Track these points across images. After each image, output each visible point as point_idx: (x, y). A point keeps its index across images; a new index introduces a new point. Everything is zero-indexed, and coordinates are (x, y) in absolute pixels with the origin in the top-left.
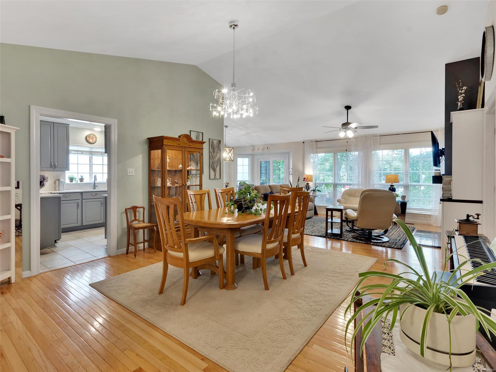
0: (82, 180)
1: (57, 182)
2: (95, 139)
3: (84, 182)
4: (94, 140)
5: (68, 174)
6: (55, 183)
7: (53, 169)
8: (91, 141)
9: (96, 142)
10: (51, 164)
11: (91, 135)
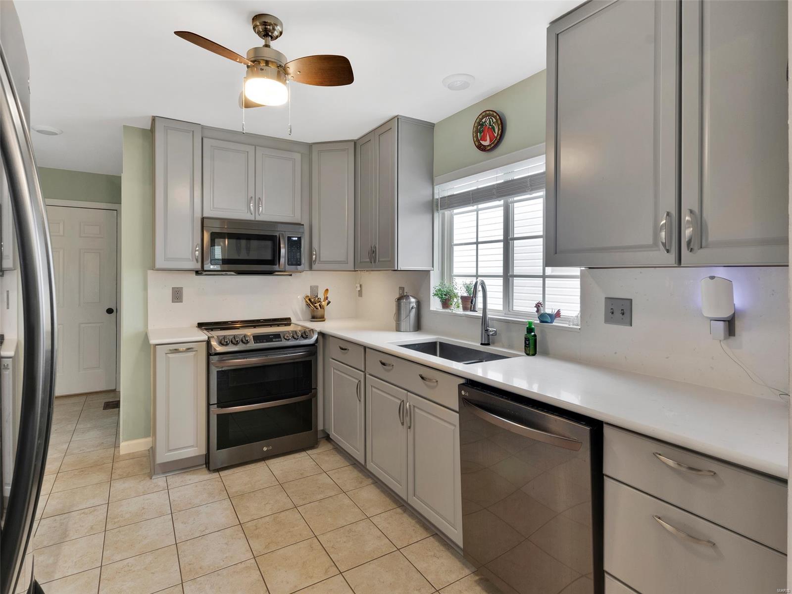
2: (497, 130)
8: (486, 143)
11: (484, 120)
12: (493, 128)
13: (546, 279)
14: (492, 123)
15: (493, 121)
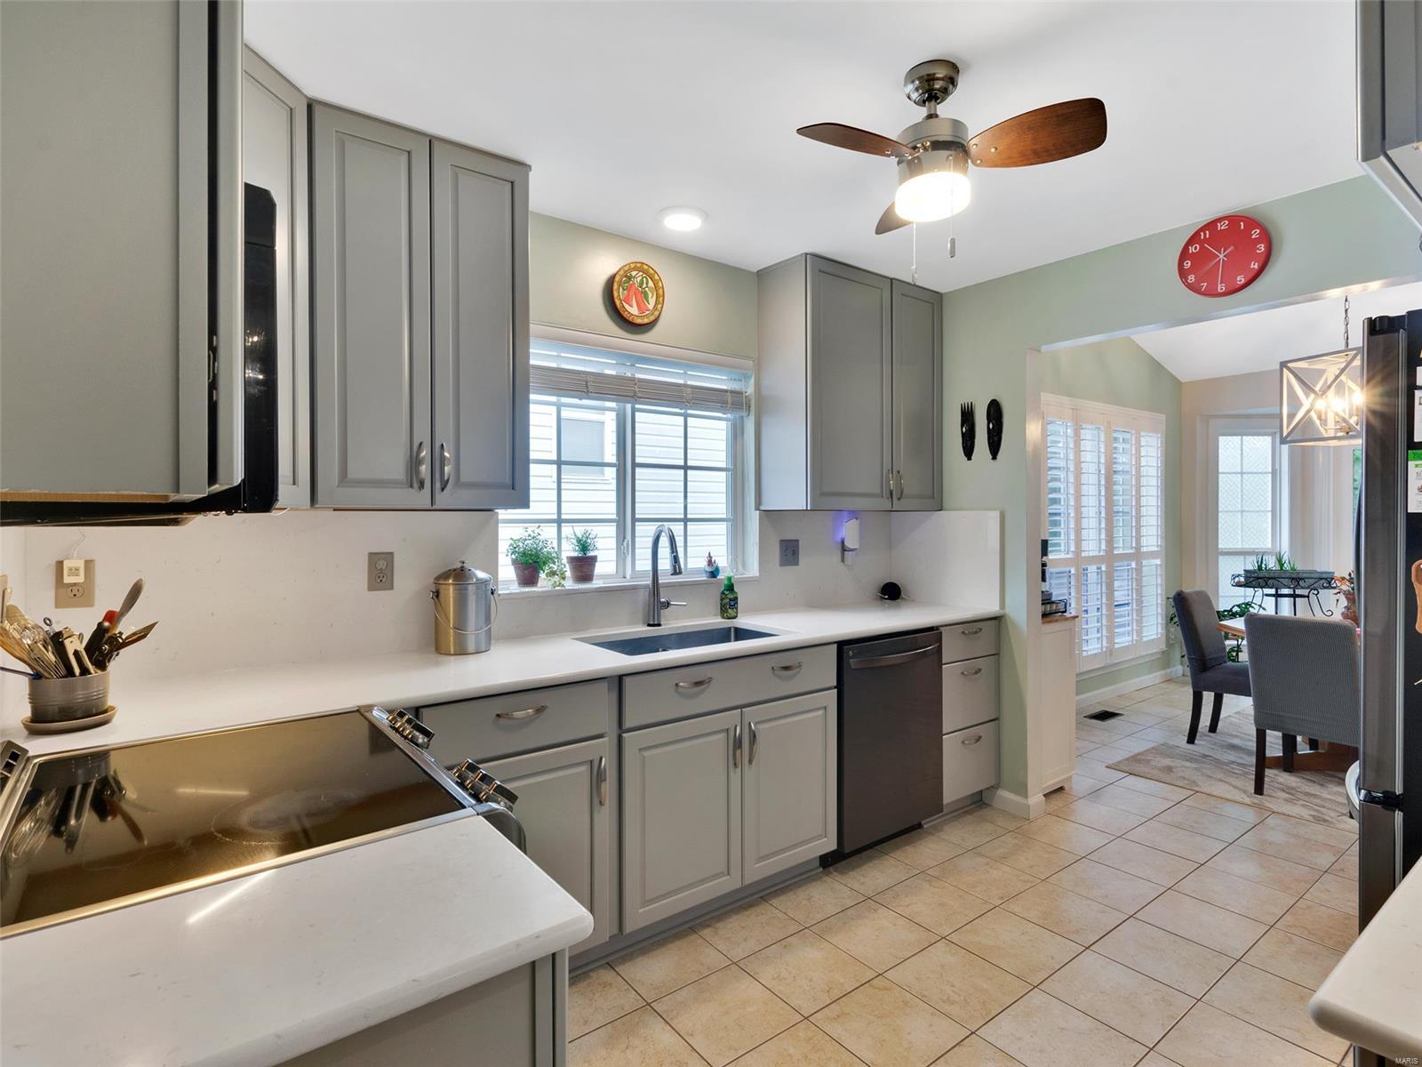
0: (584, 565)
1: (450, 591)
2: (652, 301)
3: (597, 583)
4: (651, 307)
5: (511, 529)
6: (437, 594)
7: (423, 498)
8: (632, 310)
9: (656, 321)
10: (414, 462)
11: (634, 273)
12: (645, 294)
13: (688, 523)
14: (645, 286)
15: (647, 284)
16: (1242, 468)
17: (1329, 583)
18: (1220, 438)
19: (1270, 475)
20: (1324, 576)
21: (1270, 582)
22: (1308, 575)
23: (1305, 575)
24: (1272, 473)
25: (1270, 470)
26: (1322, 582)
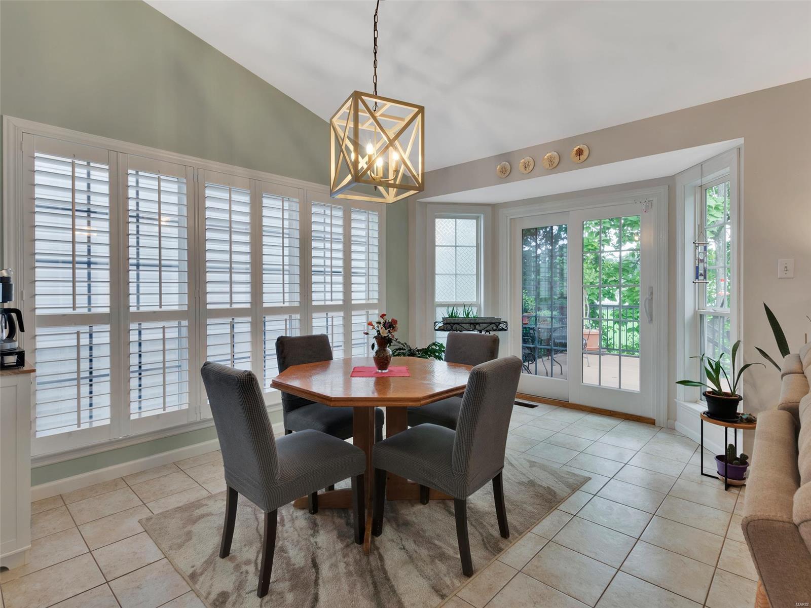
16: (456, 244)
17: (497, 327)
18: (437, 220)
19: (475, 248)
20: (493, 321)
21: (455, 326)
22: (483, 321)
23: (480, 321)
24: (476, 246)
25: (475, 245)
26: (492, 326)
